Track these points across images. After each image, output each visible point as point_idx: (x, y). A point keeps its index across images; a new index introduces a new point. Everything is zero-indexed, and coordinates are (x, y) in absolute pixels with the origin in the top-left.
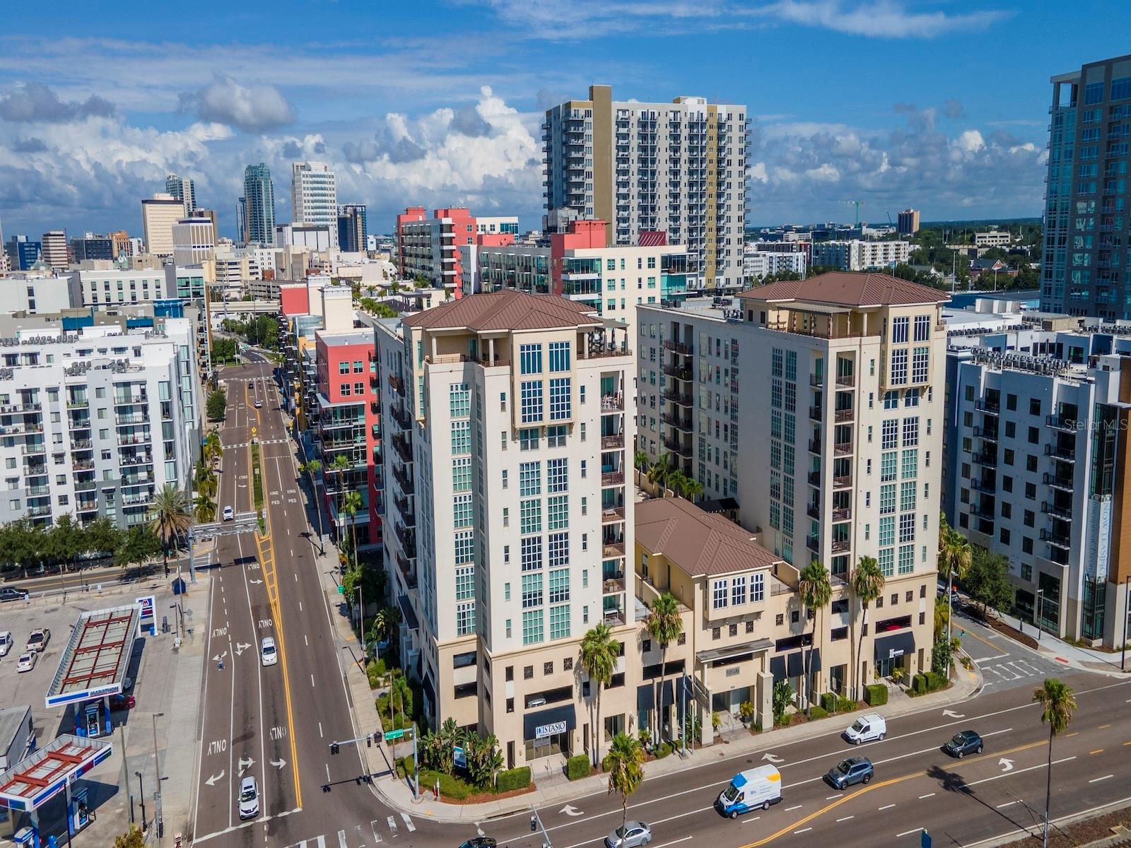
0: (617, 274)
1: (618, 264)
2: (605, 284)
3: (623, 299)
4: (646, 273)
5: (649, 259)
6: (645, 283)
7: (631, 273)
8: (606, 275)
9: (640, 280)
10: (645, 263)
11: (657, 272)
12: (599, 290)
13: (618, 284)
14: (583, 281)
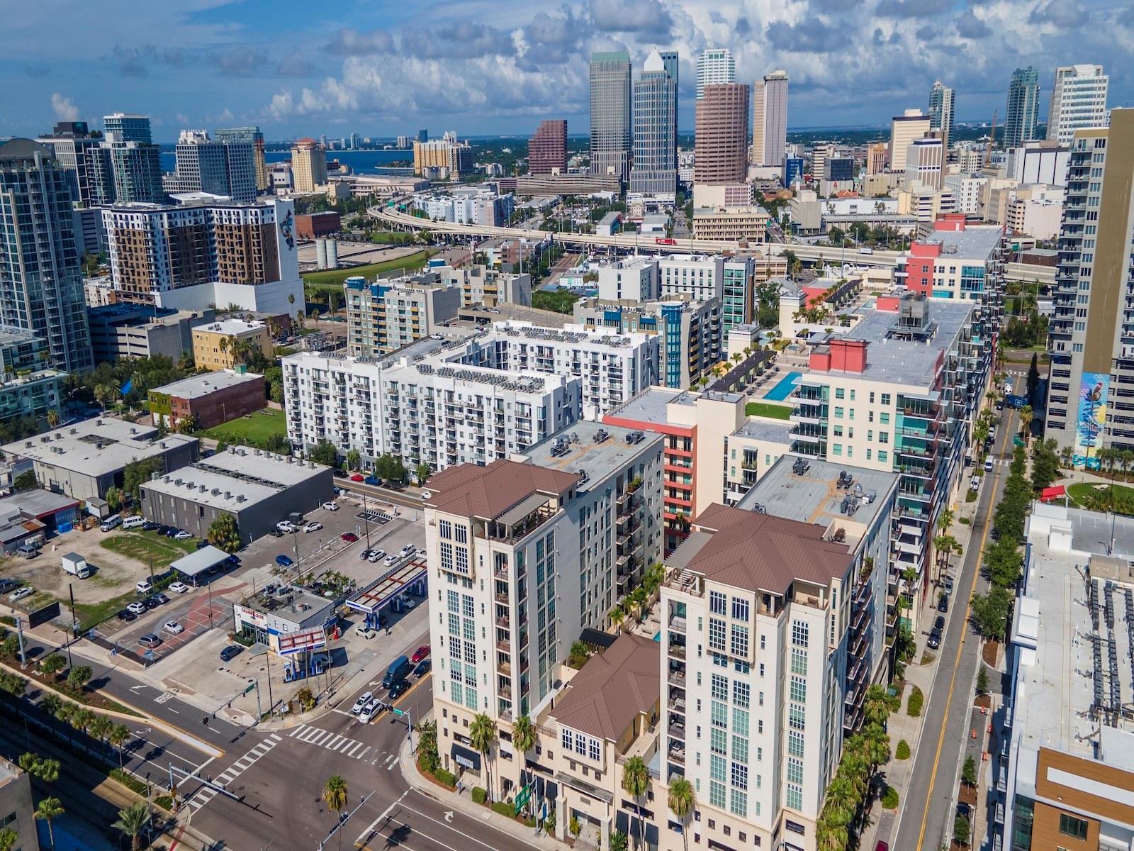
0: (846, 403)
1: (847, 394)
2: (831, 411)
3: (851, 428)
4: (878, 408)
5: (883, 396)
6: (877, 417)
7: (862, 406)
8: (833, 403)
9: (871, 414)
10: (878, 398)
11: (892, 408)
12: (826, 415)
13: (846, 412)
14: (808, 406)
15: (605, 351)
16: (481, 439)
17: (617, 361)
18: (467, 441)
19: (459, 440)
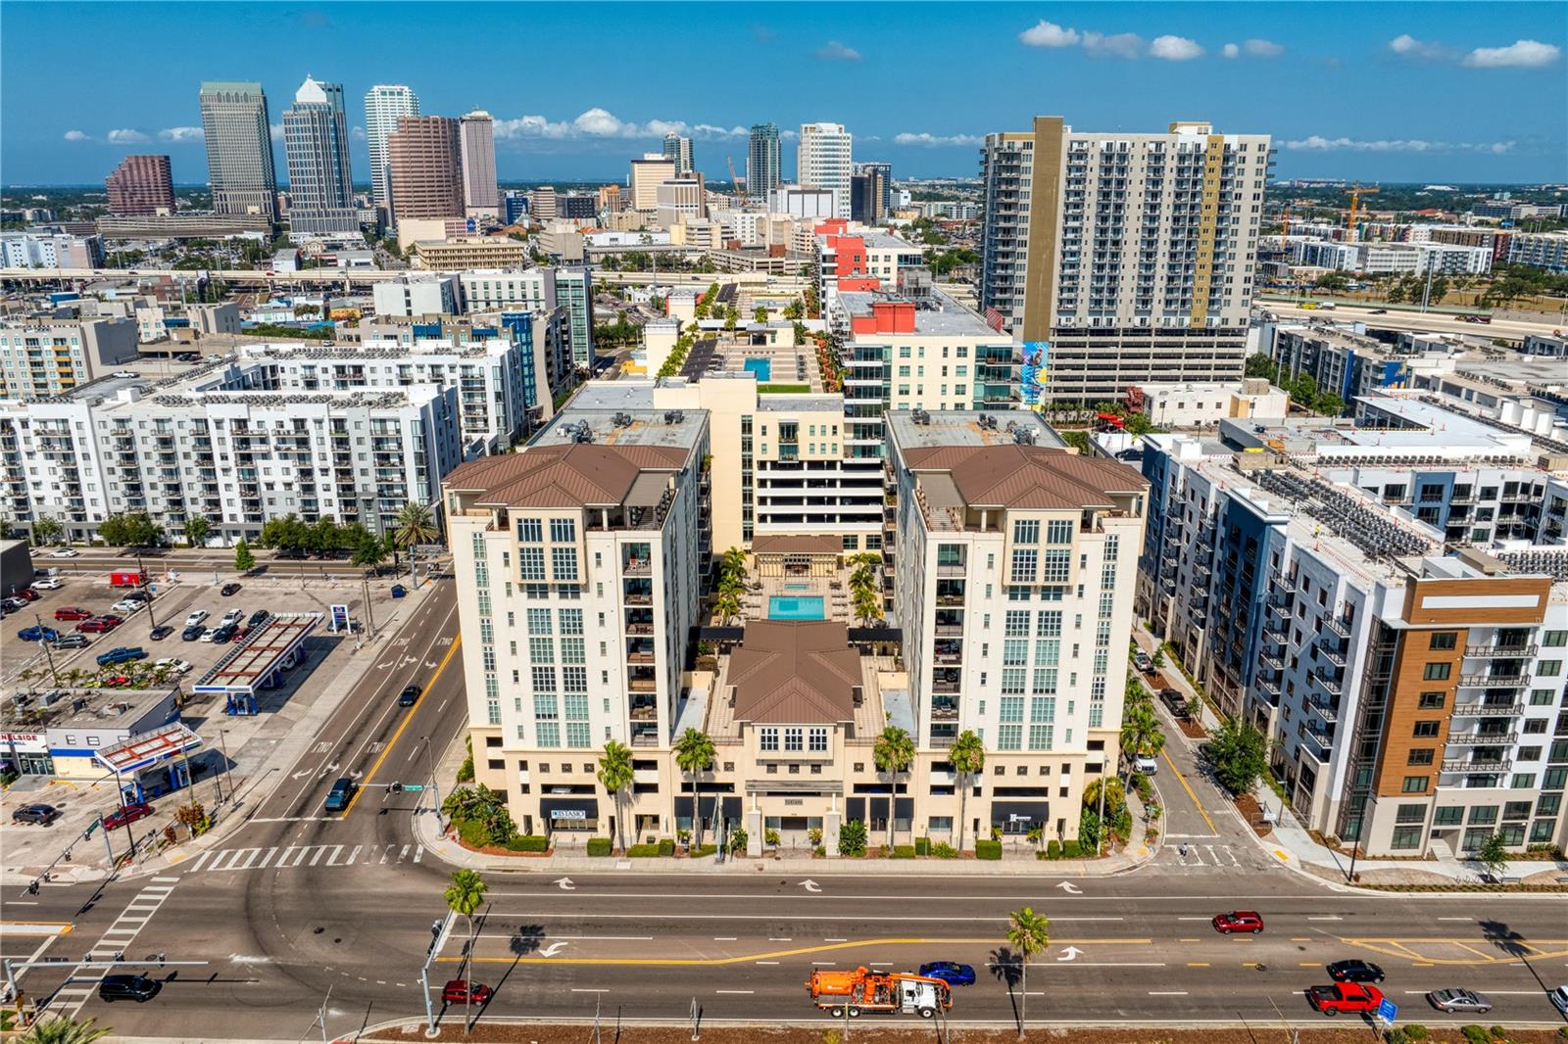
15: (452, 362)
16: (306, 473)
17: (475, 372)
18: (278, 478)
19: (262, 479)
